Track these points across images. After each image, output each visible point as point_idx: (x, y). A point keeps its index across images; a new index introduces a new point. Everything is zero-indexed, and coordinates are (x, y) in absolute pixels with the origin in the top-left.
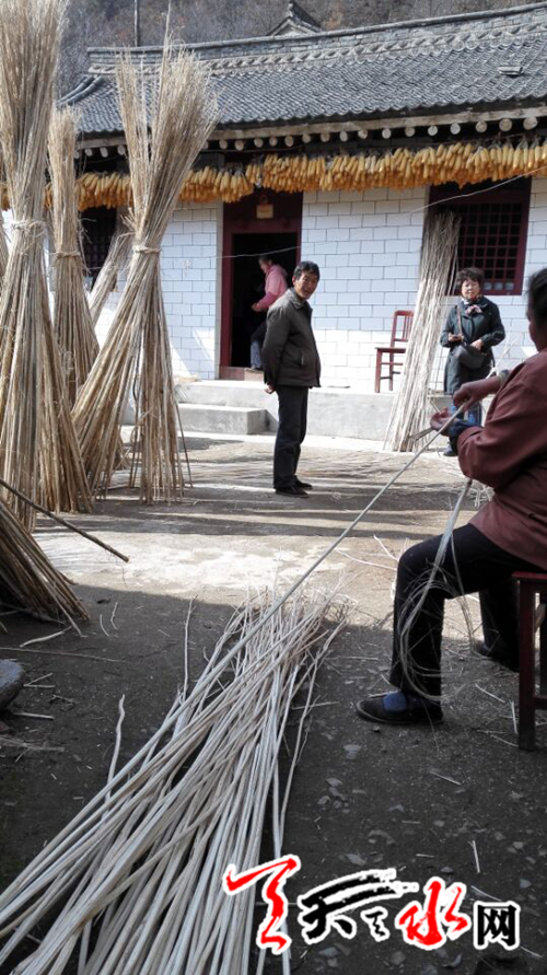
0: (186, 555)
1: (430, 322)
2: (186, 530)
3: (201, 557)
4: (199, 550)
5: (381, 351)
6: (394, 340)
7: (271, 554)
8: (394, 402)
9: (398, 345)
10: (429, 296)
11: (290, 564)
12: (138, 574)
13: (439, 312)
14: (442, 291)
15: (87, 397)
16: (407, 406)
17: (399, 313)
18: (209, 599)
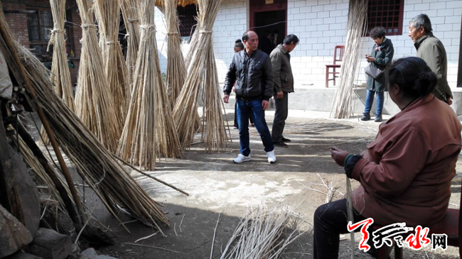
0: (222, 184)
1: (353, 52)
2: (225, 169)
3: (230, 185)
4: (228, 181)
5: (328, 67)
6: (335, 60)
7: (264, 184)
8: (335, 93)
9: (337, 63)
10: (353, 39)
11: (272, 190)
12: (197, 196)
13: (358, 46)
14: (360, 35)
15: (180, 103)
16: (341, 95)
17: (337, 47)
18: (229, 213)
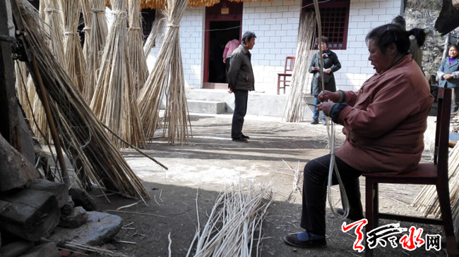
0: (193, 168)
1: (303, 62)
2: (191, 157)
3: (200, 169)
4: (198, 166)
5: (280, 75)
6: (286, 70)
7: (233, 168)
8: (287, 99)
9: (288, 73)
10: (303, 50)
11: (242, 173)
12: (171, 176)
13: (307, 57)
14: (309, 48)
15: (144, 94)
16: (293, 101)
17: (288, 58)
18: (206, 188)
